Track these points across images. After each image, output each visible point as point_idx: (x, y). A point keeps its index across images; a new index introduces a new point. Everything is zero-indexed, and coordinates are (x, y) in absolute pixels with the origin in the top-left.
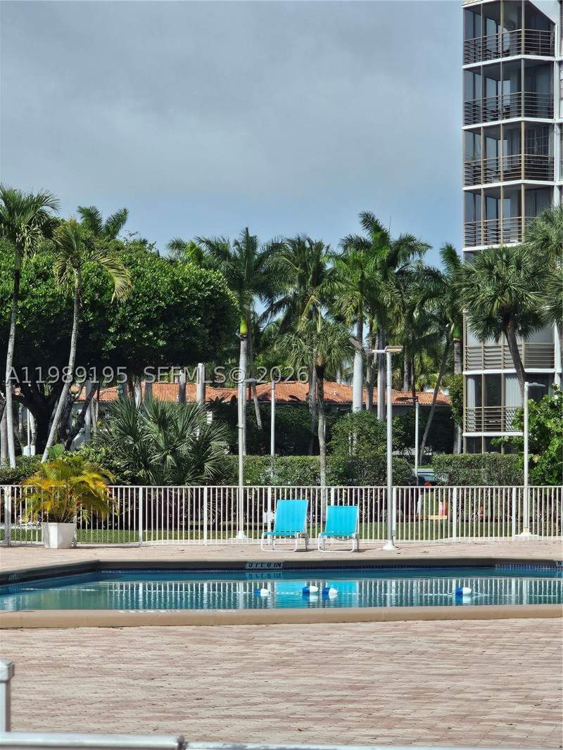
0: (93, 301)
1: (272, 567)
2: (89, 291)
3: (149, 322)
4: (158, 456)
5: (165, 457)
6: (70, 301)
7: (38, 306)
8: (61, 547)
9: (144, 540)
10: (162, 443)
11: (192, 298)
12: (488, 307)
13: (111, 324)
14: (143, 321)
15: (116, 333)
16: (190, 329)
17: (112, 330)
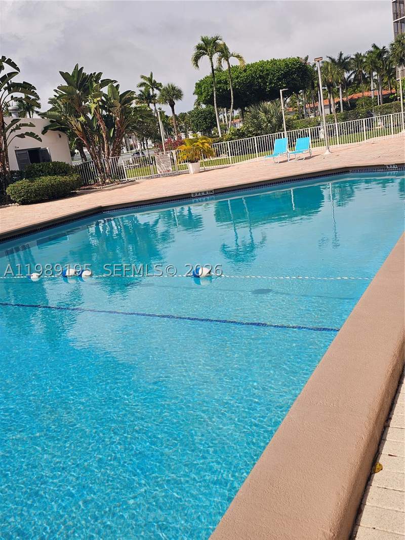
0: (260, 76)
1: (207, 193)
2: (258, 72)
3: (279, 79)
4: (265, 125)
5: (267, 124)
6: (252, 77)
7: (243, 80)
8: (195, 173)
9: (232, 163)
10: (266, 120)
11: (293, 68)
12: (400, 54)
13: (267, 82)
14: (278, 79)
15: (269, 84)
16: (293, 79)
17: (268, 84)
